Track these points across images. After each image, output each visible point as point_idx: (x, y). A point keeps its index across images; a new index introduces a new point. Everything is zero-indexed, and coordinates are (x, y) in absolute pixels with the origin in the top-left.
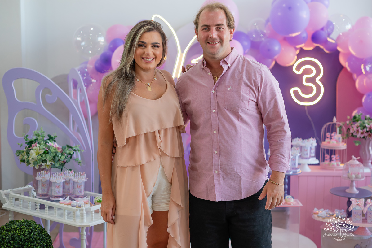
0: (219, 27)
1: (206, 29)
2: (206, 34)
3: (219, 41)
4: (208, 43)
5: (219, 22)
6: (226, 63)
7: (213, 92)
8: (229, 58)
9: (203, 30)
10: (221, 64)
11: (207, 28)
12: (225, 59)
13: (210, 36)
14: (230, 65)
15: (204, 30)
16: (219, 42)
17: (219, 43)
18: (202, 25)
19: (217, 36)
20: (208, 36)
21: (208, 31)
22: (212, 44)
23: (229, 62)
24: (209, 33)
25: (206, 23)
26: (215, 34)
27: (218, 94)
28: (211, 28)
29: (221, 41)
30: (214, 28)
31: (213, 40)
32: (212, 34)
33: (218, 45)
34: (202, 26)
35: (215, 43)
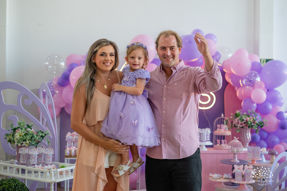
0: (172, 48)
1: (163, 49)
2: (163, 52)
3: (172, 56)
4: (165, 58)
5: (172, 45)
6: (176, 69)
7: (165, 86)
8: (177, 66)
9: (161, 49)
10: (172, 69)
11: (164, 48)
13: (166, 54)
14: (177, 70)
15: (162, 50)
16: (172, 57)
17: (172, 58)
18: (161, 46)
19: (170, 54)
20: (165, 54)
21: (165, 50)
22: (167, 59)
24: (165, 52)
25: (164, 45)
26: (169, 53)
27: (168, 88)
28: (167, 49)
29: (174, 57)
30: (169, 49)
31: (168, 56)
32: (168, 53)
33: (171, 60)
34: (161, 47)
35: (169, 58)
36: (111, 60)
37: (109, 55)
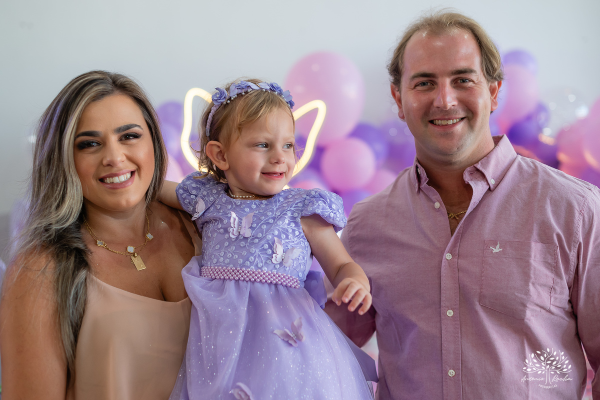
0: (460, 78)
1: (424, 84)
2: (425, 98)
3: (462, 114)
4: (432, 122)
5: (462, 65)
6: (483, 176)
7: (448, 256)
8: (488, 162)
9: (416, 86)
10: (467, 178)
11: (428, 81)
12: (479, 166)
13: (436, 104)
14: (492, 182)
15: (419, 88)
16: (462, 119)
17: (465, 121)
18: (412, 73)
19: (455, 103)
20: (431, 103)
21: (430, 89)
22: (443, 126)
23: (491, 172)
24: (433, 95)
25: (426, 68)
26: (450, 98)
27: (463, 263)
28: (440, 80)
29: (470, 114)
30: (448, 81)
31: (446, 113)
32: (444, 97)
33: (460, 127)
34: (415, 77)
35: (451, 122)
36: (130, 159)
37: (113, 139)
